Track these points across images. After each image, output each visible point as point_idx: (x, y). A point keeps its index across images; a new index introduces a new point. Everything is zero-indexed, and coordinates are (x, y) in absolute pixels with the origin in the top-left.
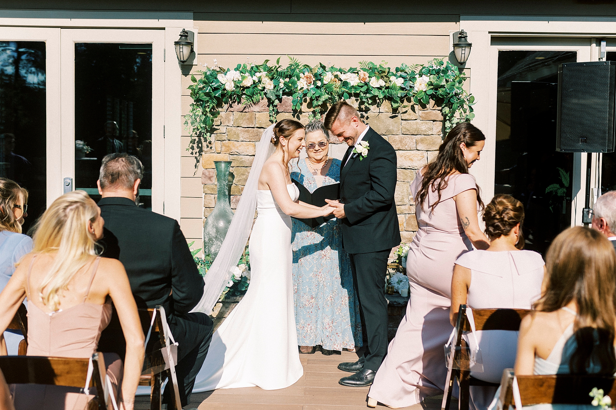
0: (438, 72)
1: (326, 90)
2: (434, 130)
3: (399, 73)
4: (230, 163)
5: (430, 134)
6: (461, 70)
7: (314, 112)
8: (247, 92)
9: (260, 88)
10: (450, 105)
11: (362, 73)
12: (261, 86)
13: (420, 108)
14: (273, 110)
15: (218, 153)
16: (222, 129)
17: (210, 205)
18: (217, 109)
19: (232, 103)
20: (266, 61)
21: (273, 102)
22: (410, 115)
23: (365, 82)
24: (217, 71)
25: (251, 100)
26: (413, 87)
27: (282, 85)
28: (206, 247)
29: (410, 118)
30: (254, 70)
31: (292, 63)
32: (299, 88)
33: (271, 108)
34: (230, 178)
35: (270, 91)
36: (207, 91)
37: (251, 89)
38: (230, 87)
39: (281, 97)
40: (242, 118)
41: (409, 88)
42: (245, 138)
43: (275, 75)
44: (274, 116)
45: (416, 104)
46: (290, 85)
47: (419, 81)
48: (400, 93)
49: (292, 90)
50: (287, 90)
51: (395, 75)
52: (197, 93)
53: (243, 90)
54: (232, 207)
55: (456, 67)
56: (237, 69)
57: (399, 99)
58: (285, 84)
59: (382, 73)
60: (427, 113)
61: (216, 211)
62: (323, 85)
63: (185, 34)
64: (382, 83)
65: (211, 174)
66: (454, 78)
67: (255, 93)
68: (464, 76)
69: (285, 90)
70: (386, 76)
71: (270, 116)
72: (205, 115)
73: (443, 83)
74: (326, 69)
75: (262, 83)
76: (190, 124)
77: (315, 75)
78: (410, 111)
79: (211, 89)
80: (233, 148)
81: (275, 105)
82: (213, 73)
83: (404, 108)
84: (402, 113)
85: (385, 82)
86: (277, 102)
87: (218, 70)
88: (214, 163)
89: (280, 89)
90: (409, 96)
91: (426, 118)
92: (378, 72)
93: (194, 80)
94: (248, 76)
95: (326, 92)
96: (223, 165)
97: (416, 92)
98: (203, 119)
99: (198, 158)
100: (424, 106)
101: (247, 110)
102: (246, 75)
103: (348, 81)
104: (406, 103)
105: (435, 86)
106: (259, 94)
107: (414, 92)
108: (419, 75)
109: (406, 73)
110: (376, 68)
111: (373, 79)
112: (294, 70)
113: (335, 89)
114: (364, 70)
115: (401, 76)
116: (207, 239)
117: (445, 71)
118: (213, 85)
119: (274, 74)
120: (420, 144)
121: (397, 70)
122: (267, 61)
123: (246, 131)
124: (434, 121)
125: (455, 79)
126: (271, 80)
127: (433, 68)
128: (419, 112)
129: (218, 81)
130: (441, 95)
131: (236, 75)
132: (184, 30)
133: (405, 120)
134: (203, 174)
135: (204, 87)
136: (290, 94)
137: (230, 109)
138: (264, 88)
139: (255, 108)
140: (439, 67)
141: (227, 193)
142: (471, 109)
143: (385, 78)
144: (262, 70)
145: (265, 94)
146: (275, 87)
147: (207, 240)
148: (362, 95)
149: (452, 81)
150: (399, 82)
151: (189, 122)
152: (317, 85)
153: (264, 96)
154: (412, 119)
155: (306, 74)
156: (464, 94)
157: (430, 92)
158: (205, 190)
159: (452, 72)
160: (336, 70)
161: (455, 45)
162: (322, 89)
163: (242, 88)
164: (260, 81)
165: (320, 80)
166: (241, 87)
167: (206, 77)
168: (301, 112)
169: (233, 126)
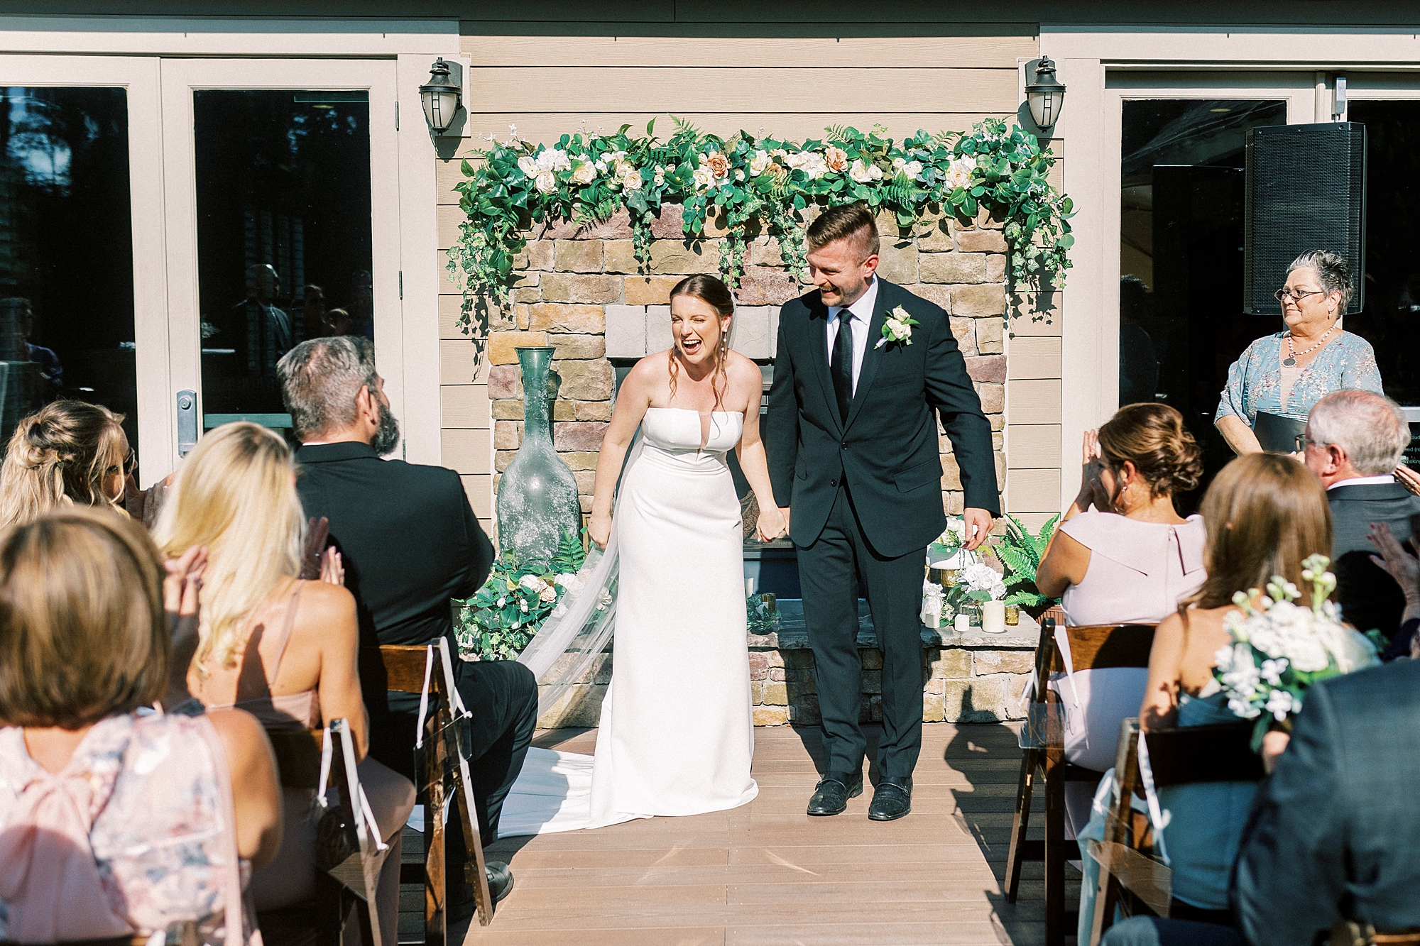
0: (994, 148)
1: (756, 190)
2: (988, 273)
3: (912, 151)
4: (550, 350)
5: (980, 280)
6: (1043, 143)
7: (731, 238)
8: (583, 195)
9: (613, 187)
10: (1021, 217)
11: (832, 151)
12: (613, 182)
13: (959, 225)
14: (643, 234)
15: (522, 330)
16: (532, 278)
17: (508, 444)
18: (518, 234)
19: (552, 219)
20: (623, 127)
21: (642, 217)
22: (937, 240)
23: (840, 171)
24: (517, 151)
25: (593, 214)
26: (943, 181)
27: (659, 180)
28: (504, 535)
29: (938, 248)
30: (597, 149)
31: (680, 130)
32: (697, 186)
33: (638, 230)
34: (551, 383)
35: (635, 194)
36: (498, 195)
37: (592, 189)
38: (546, 185)
39: (658, 207)
40: (575, 254)
41: (933, 184)
42: (581, 297)
43: (644, 159)
44: (645, 247)
45: (951, 218)
46: (678, 179)
47: (954, 167)
48: (915, 195)
49: (681, 190)
50: (671, 191)
51: (903, 156)
52: (476, 200)
53: (576, 191)
54: (559, 445)
55: (1032, 136)
56: (559, 146)
57: (913, 207)
58: (665, 177)
59: (876, 151)
60: (973, 237)
61: (522, 457)
62: (750, 178)
63: (442, 70)
64: (875, 172)
65: (509, 377)
66: (1030, 160)
67: (601, 199)
68: (1050, 156)
69: (666, 190)
70: (884, 158)
71: (636, 247)
72: (494, 247)
73: (1007, 171)
74: (756, 143)
75: (616, 177)
76: (460, 268)
77: (732, 158)
78: (937, 232)
79: (506, 191)
80: (557, 320)
81: (646, 224)
82: (508, 155)
83: (924, 227)
84: (920, 237)
85: (883, 171)
86: (650, 217)
87: (519, 147)
88: (515, 352)
89: (656, 189)
90: (934, 199)
91: (970, 248)
92: (868, 149)
93: (468, 171)
94: (586, 160)
95: (755, 193)
96: (536, 355)
97: (949, 192)
98: (490, 256)
99: (480, 342)
100: (966, 221)
101: (584, 235)
102: (580, 158)
103: (803, 169)
104: (927, 215)
105: (988, 177)
106: (610, 200)
107: (946, 191)
108: (955, 154)
109: (928, 150)
110: (863, 141)
111: (858, 164)
112: (685, 146)
113: (776, 187)
114: (837, 144)
115: (916, 158)
116: (506, 517)
117: (1010, 146)
118: (509, 182)
119: (643, 155)
120: (959, 303)
121: (908, 144)
122: (625, 127)
123: (583, 281)
124: (988, 253)
125: (1032, 162)
126: (636, 169)
127: (985, 140)
128: (955, 236)
129: (520, 173)
130: (1002, 197)
131: (559, 159)
132: (440, 61)
133: (927, 252)
134: (491, 376)
135: (489, 186)
136: (678, 198)
137: (548, 233)
138: (621, 187)
139: (603, 231)
140: (996, 138)
141: (546, 417)
142: (1067, 227)
143: (882, 162)
144: (615, 148)
145: (624, 199)
146: (645, 183)
147: (504, 519)
148: (834, 198)
149: (1024, 167)
150: (912, 170)
151: (458, 262)
152: (737, 178)
153: (622, 203)
154: (942, 249)
155: (713, 154)
156: (1052, 194)
157: (979, 192)
158: (497, 410)
159: (1025, 146)
160: (777, 145)
161: (1030, 90)
162: (748, 188)
163: (572, 188)
164: (611, 172)
165: (742, 168)
166: (570, 185)
167: (493, 162)
168: (703, 237)
169: (554, 270)
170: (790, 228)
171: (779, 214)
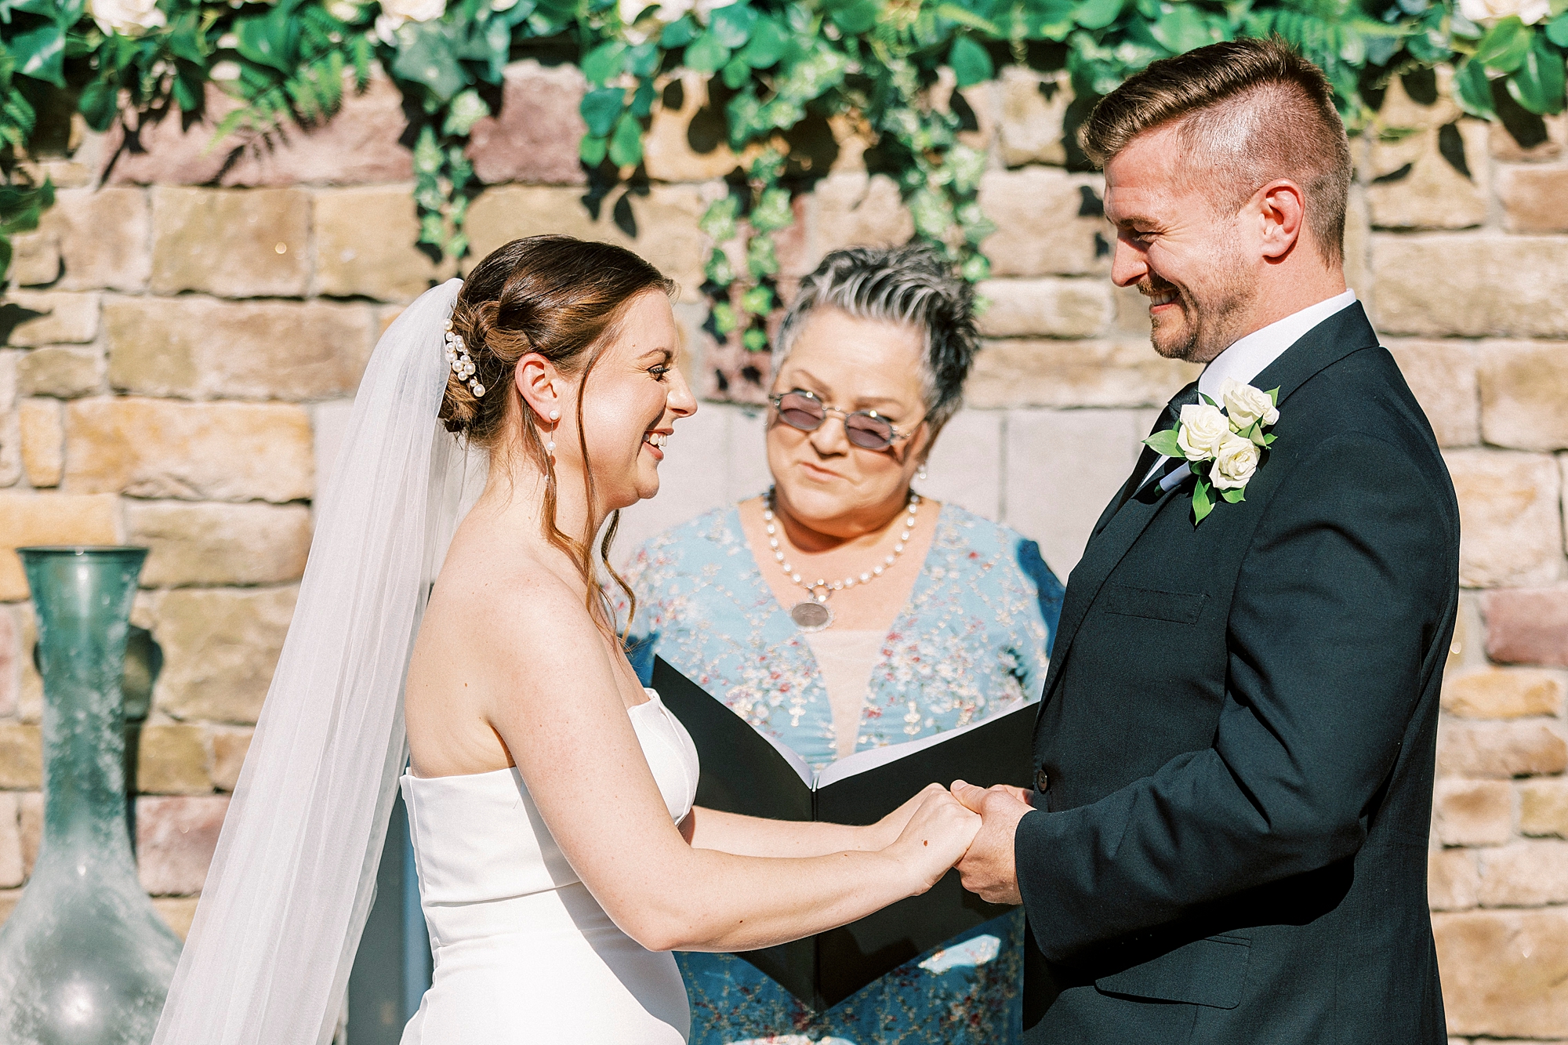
4: (131, 557)
7: (738, 181)
8: (249, 38)
9: (345, 10)
13: (1505, 141)
14: (445, 169)
16: (74, 313)
18: (31, 168)
19: (143, 119)
21: (444, 111)
22: (1431, 191)
25: (278, 102)
29: (1433, 218)
32: (629, 9)
33: (428, 155)
34: (133, 669)
35: (422, 37)
37: (278, 18)
38: (125, 7)
39: (497, 77)
40: (218, 234)
41: (1419, 5)
42: (237, 377)
44: (455, 211)
45: (1476, 118)
49: (576, 22)
50: (542, 25)
53: (222, 23)
54: (154, 873)
57: (1352, 81)
60: (1554, 180)
67: (306, 49)
69: (527, 21)
71: (422, 212)
78: (1432, 165)
80: (153, 452)
81: (455, 136)
83: (1387, 148)
84: (1376, 183)
86: (468, 111)
88: (15, 563)
89: (491, 19)
90: (1424, 58)
91: (1545, 217)
95: (822, 34)
96: (83, 575)
97: (1472, 32)
100: (1528, 131)
101: (247, 172)
104: (1398, 107)
106: (336, 57)
107: (1461, 30)
120: (1506, 404)
123: (245, 324)
128: (1493, 174)
133: (1399, 230)
136: (563, 49)
137: (129, 165)
139: (312, 158)
141: (115, 781)
145: (384, 53)
148: (1089, 50)
153: (376, 66)
154: (1447, 223)
166: (203, 4)
168: (641, 182)
169: (149, 288)
170: (939, 150)
171: (899, 104)
